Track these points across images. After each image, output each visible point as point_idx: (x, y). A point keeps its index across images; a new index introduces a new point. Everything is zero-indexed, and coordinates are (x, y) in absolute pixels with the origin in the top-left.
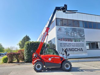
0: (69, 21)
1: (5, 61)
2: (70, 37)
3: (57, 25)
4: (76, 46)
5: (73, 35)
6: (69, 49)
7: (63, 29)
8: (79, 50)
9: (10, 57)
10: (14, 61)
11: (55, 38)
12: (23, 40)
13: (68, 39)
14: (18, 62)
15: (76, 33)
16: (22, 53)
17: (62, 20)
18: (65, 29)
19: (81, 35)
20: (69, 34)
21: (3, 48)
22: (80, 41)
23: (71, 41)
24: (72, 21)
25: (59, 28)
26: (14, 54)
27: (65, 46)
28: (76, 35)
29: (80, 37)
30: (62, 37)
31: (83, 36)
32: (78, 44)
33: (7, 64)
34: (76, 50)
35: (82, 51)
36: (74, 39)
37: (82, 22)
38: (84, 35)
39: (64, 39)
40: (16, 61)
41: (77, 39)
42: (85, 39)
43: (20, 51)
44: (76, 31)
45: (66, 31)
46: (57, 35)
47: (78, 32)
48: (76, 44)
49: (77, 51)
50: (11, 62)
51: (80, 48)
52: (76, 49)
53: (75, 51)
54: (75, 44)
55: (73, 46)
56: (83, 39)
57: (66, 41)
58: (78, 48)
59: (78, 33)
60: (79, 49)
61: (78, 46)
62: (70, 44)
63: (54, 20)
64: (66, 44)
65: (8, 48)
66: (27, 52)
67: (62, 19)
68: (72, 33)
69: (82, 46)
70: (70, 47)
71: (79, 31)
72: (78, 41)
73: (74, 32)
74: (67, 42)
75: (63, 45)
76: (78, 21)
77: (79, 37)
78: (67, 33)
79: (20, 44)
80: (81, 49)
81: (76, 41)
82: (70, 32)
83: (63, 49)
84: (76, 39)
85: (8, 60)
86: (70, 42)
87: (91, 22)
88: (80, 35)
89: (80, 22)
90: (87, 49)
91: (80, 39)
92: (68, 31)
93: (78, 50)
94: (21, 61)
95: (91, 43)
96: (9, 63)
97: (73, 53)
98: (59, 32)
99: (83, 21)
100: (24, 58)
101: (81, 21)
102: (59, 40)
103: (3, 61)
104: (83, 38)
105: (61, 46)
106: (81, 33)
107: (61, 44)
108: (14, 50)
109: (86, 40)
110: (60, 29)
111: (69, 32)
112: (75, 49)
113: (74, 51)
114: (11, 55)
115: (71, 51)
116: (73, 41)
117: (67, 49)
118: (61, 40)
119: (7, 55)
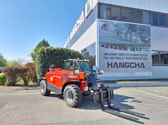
0: (123, 10)
1: (2, 81)
2: (123, 42)
3: (99, 17)
4: (133, 58)
5: (129, 39)
6: (120, 63)
7: (111, 26)
8: (137, 66)
10: (18, 83)
11: (95, 43)
12: (37, 48)
13: (119, 45)
14: (26, 84)
15: (135, 35)
17: (110, 7)
18: (116, 26)
19: (145, 38)
20: (123, 36)
22: (141, 50)
23: (125, 50)
24: (130, 11)
25: (104, 23)
26: (19, 70)
27: (113, 58)
28: (134, 38)
29: (142, 43)
30: (109, 40)
31: (147, 40)
32: (137, 55)
34: (132, 65)
35: (144, 67)
36: (131, 45)
38: (150, 39)
39: (111, 45)
40: (21, 82)
41: (137, 45)
42: (150, 46)
44: (135, 31)
45: (117, 30)
46: (99, 38)
47: (138, 32)
48: (134, 55)
49: (133, 67)
50: (13, 84)
51: (140, 62)
52: (134, 63)
53: (131, 67)
54: (131, 55)
55: (127, 58)
56: (146, 46)
57: (116, 48)
58: (137, 61)
59: (139, 34)
60: (137, 64)
61: (136, 58)
62: (122, 54)
63: (95, 7)
64: (115, 54)
65: (14, 61)
66: (41, 67)
67: (111, 5)
68: (128, 34)
69: (144, 59)
70: (122, 61)
71: (140, 30)
72: (137, 50)
73: (131, 31)
74: (118, 51)
75: (109, 56)
76: (140, 11)
77: (140, 42)
78: (119, 33)
80: (142, 64)
81: (134, 50)
82: (124, 32)
83: (108, 63)
84: (134, 46)
85: (7, 80)
86: (122, 51)
88: (143, 39)
89: (144, 13)
91: (141, 45)
92: (121, 30)
93: (136, 65)
94: (31, 83)
95: (161, 55)
96: (8, 85)
97: (127, 71)
98: (103, 31)
101: (146, 11)
102: (103, 46)
104: (147, 44)
105: (106, 58)
106: (144, 35)
107: (106, 54)
109: (151, 48)
110: (105, 25)
111: (121, 33)
112: (131, 63)
113: (128, 67)
114: (12, 71)
115: (123, 67)
116: (129, 49)
117: (116, 63)
118: (106, 47)
119: (4, 72)
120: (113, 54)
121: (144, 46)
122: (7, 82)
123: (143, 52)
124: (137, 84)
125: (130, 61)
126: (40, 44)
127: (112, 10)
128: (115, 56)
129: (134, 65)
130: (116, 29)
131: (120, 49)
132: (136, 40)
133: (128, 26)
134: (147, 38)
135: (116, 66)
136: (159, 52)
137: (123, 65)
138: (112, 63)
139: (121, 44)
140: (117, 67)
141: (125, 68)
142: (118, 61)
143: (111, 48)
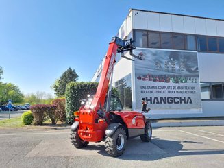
0: (162, 36)
1: (28, 121)
2: (164, 73)
4: (177, 92)
5: (170, 69)
6: (161, 98)
7: (149, 55)
8: (183, 102)
9: (37, 113)
10: (45, 122)
11: (130, 75)
12: (62, 78)
13: (159, 77)
14: (54, 123)
15: (178, 64)
16: (62, 106)
17: (147, 33)
18: (154, 54)
19: (191, 67)
20: (163, 66)
21: (22, 95)
22: (186, 82)
23: (166, 82)
24: (171, 36)
25: (140, 52)
26: (45, 108)
27: (152, 92)
28: (177, 67)
29: (188, 73)
30: (146, 71)
31: (193, 69)
32: (182, 88)
33: (32, 127)
34: (177, 100)
35: (191, 102)
37: (193, 38)
38: (197, 69)
39: (149, 77)
40: (49, 121)
41: (181, 76)
42: (198, 76)
43: (57, 101)
44: (178, 60)
45: (156, 59)
46: (135, 69)
47: (182, 60)
48: (178, 88)
49: (178, 102)
50: (40, 123)
51: (187, 96)
52: (178, 98)
53: (175, 103)
54: (174, 88)
55: (170, 92)
56: (193, 76)
57: (155, 81)
58: (182, 96)
59: (183, 62)
60: (183, 98)
61: (181, 92)
62: (163, 88)
63: (130, 34)
64: (155, 87)
65: (32, 96)
66: (71, 104)
67: (148, 31)
68: (170, 64)
69: (192, 92)
70: (163, 95)
71: (184, 58)
72: (182, 82)
73: (174, 60)
74: (158, 84)
75: (147, 90)
76: (184, 36)
77: (185, 72)
78: (158, 62)
79: (56, 87)
80: (189, 98)
81: (177, 82)
82: (164, 61)
83: (147, 98)
84: (177, 77)
85: (34, 119)
86: (163, 84)
87: (215, 38)
88: (188, 69)
89: (188, 37)
90: (203, 100)
91: (187, 76)
92: (160, 59)
93: (181, 100)
94: (59, 122)
95: (213, 86)
96: (35, 125)
97: (170, 108)
99: (196, 36)
100: (65, 116)
101: (191, 35)
102: (139, 78)
103: (25, 121)
104: (194, 74)
105: (144, 92)
106: (190, 64)
107: (144, 87)
108: (43, 98)
109: (200, 79)
110: (141, 54)
111: (161, 62)
112: (175, 98)
113: (172, 103)
114: (40, 109)
115: (165, 102)
116: (171, 81)
117: (156, 98)
118: (144, 80)
119: (32, 110)
120: (152, 88)
121: (190, 76)
122: (34, 121)
123: (189, 84)
124: (181, 123)
125: (173, 95)
126: (65, 73)
127: (149, 36)
128: (154, 90)
129: (179, 100)
130: (154, 57)
131: (160, 81)
132: (179, 70)
133: (169, 54)
134: (193, 67)
135: (156, 101)
136: (210, 83)
137: (165, 101)
138: (151, 98)
139: (162, 75)
140: (158, 103)
141: (167, 104)
142: (159, 96)
143: (150, 80)
